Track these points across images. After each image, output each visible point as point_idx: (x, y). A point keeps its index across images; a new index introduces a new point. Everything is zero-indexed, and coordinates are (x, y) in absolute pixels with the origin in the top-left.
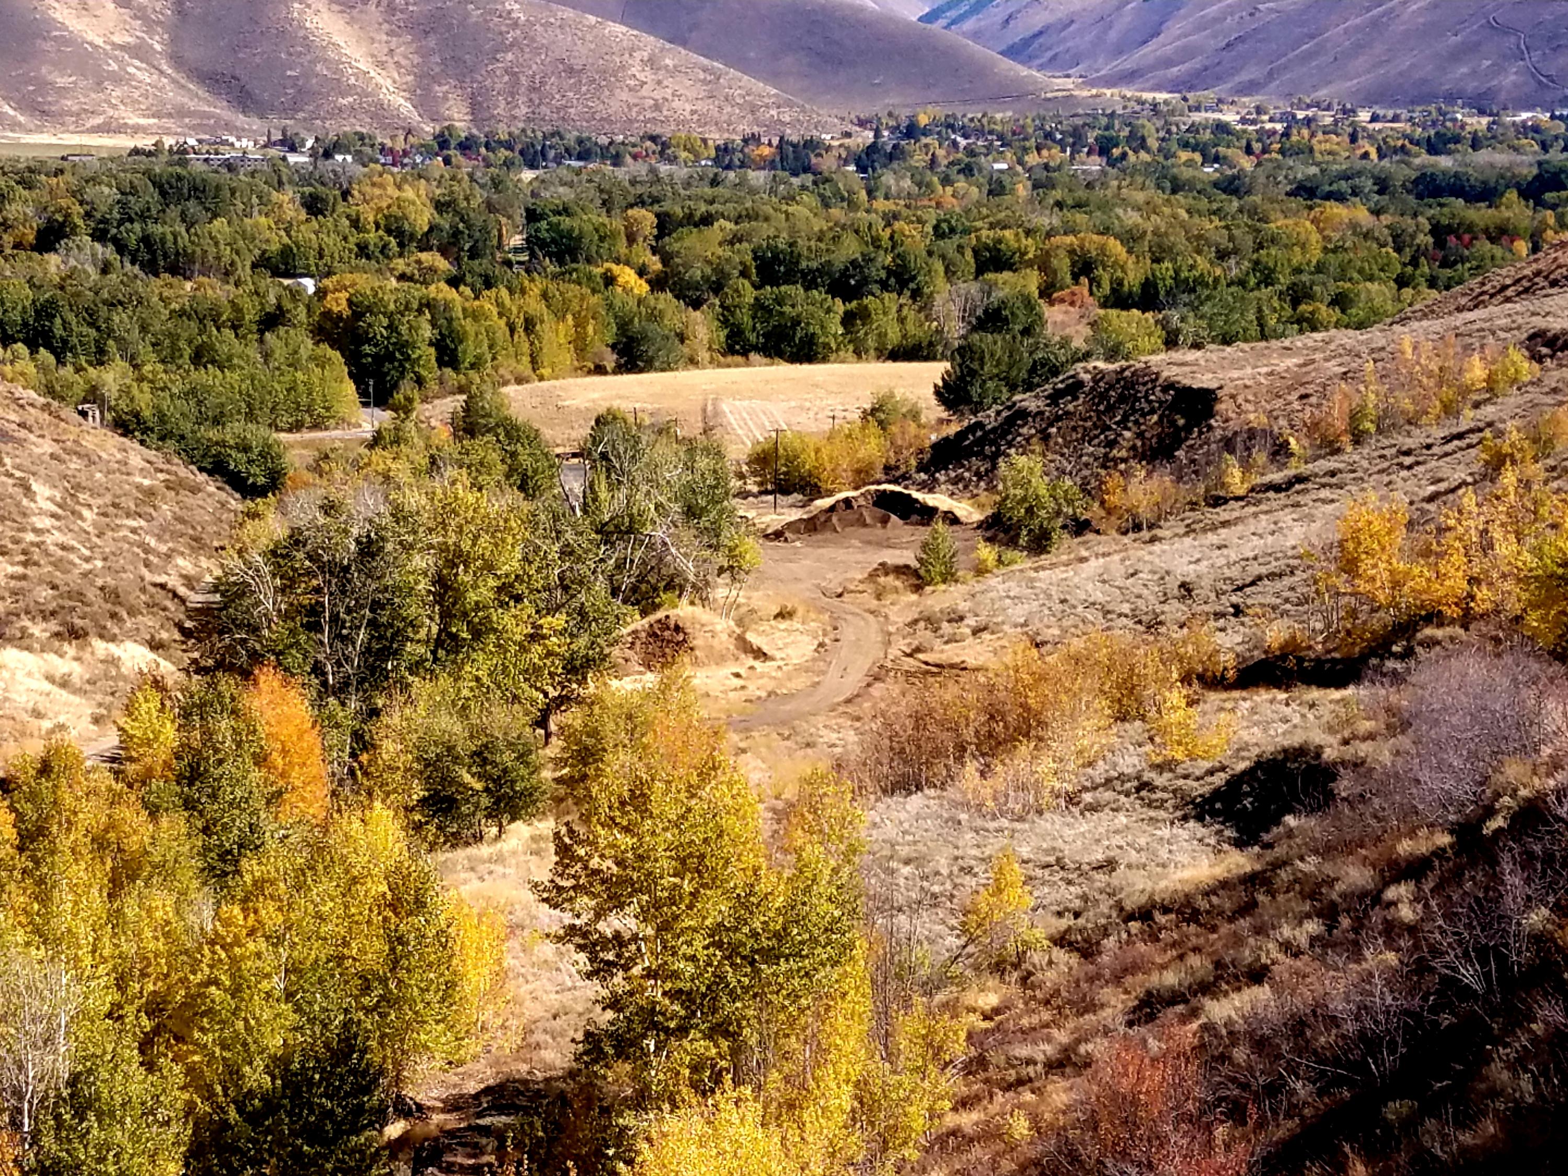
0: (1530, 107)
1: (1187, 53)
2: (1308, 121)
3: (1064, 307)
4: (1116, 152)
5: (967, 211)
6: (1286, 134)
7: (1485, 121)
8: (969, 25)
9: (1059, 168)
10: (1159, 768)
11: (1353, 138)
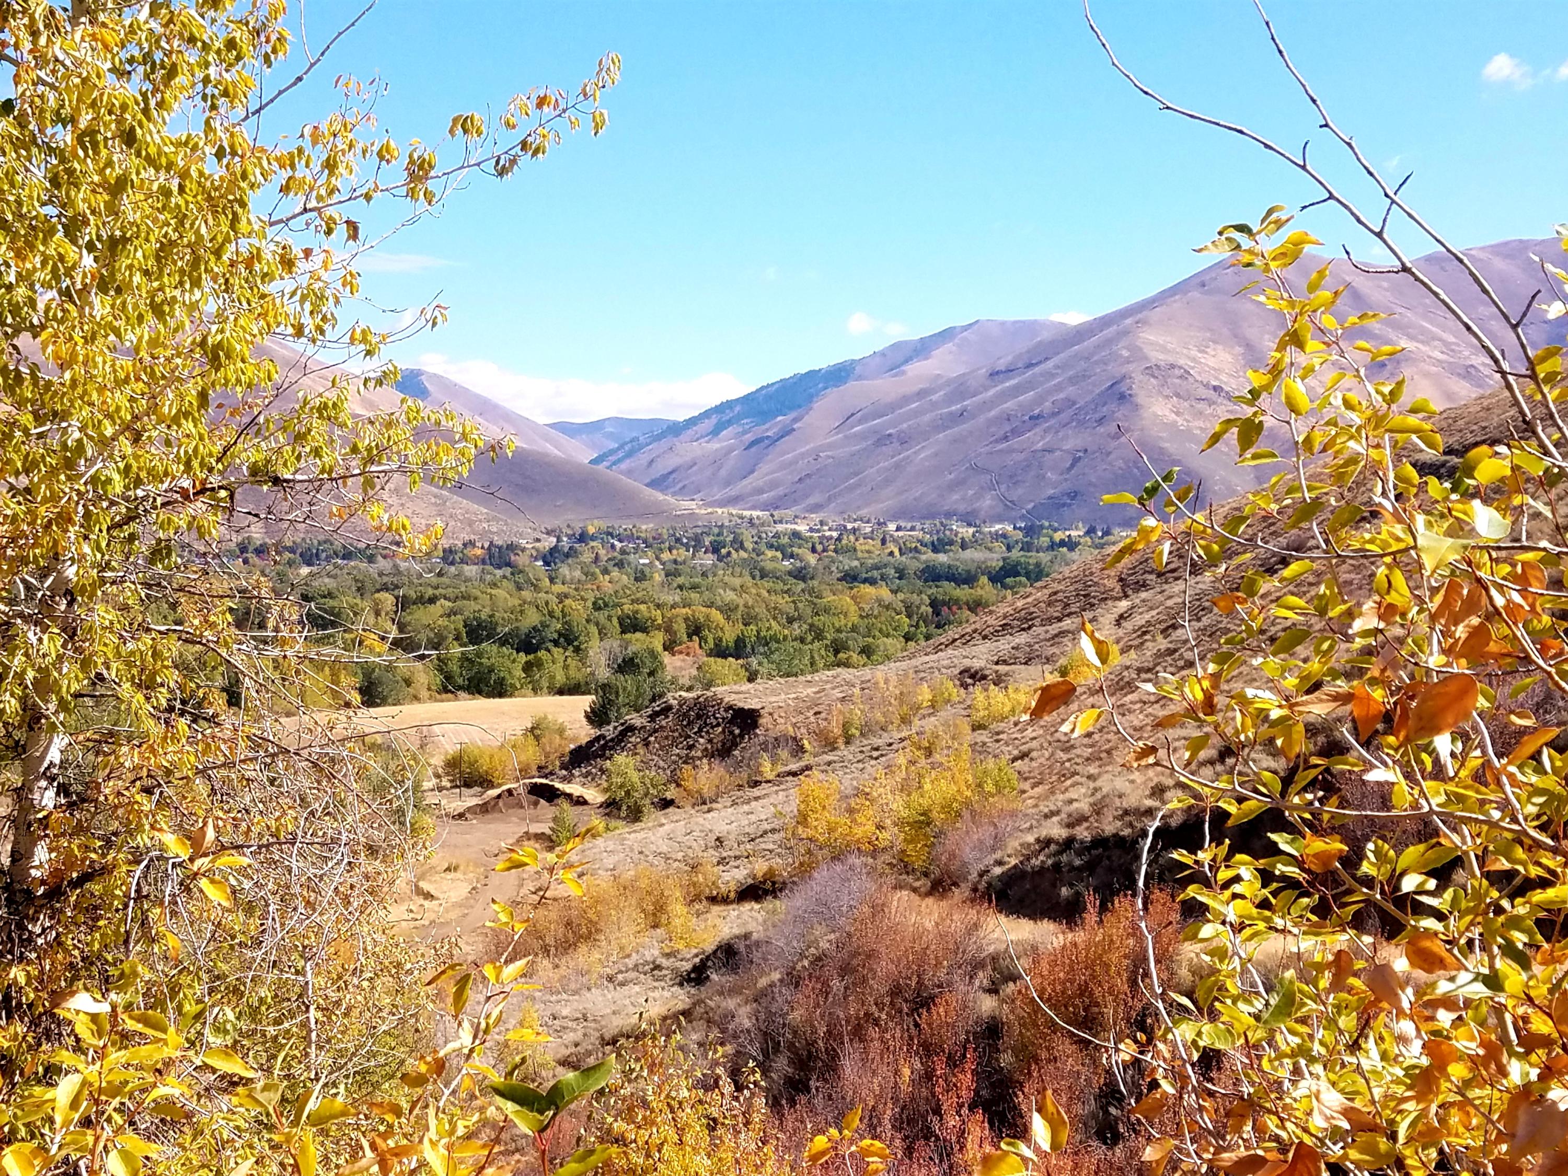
0: (1000, 520)
1: (773, 485)
2: (854, 530)
3: (681, 657)
4: (724, 551)
5: (616, 592)
6: (839, 539)
7: (971, 530)
8: (623, 466)
9: (684, 562)
10: (668, 955)
11: (884, 542)
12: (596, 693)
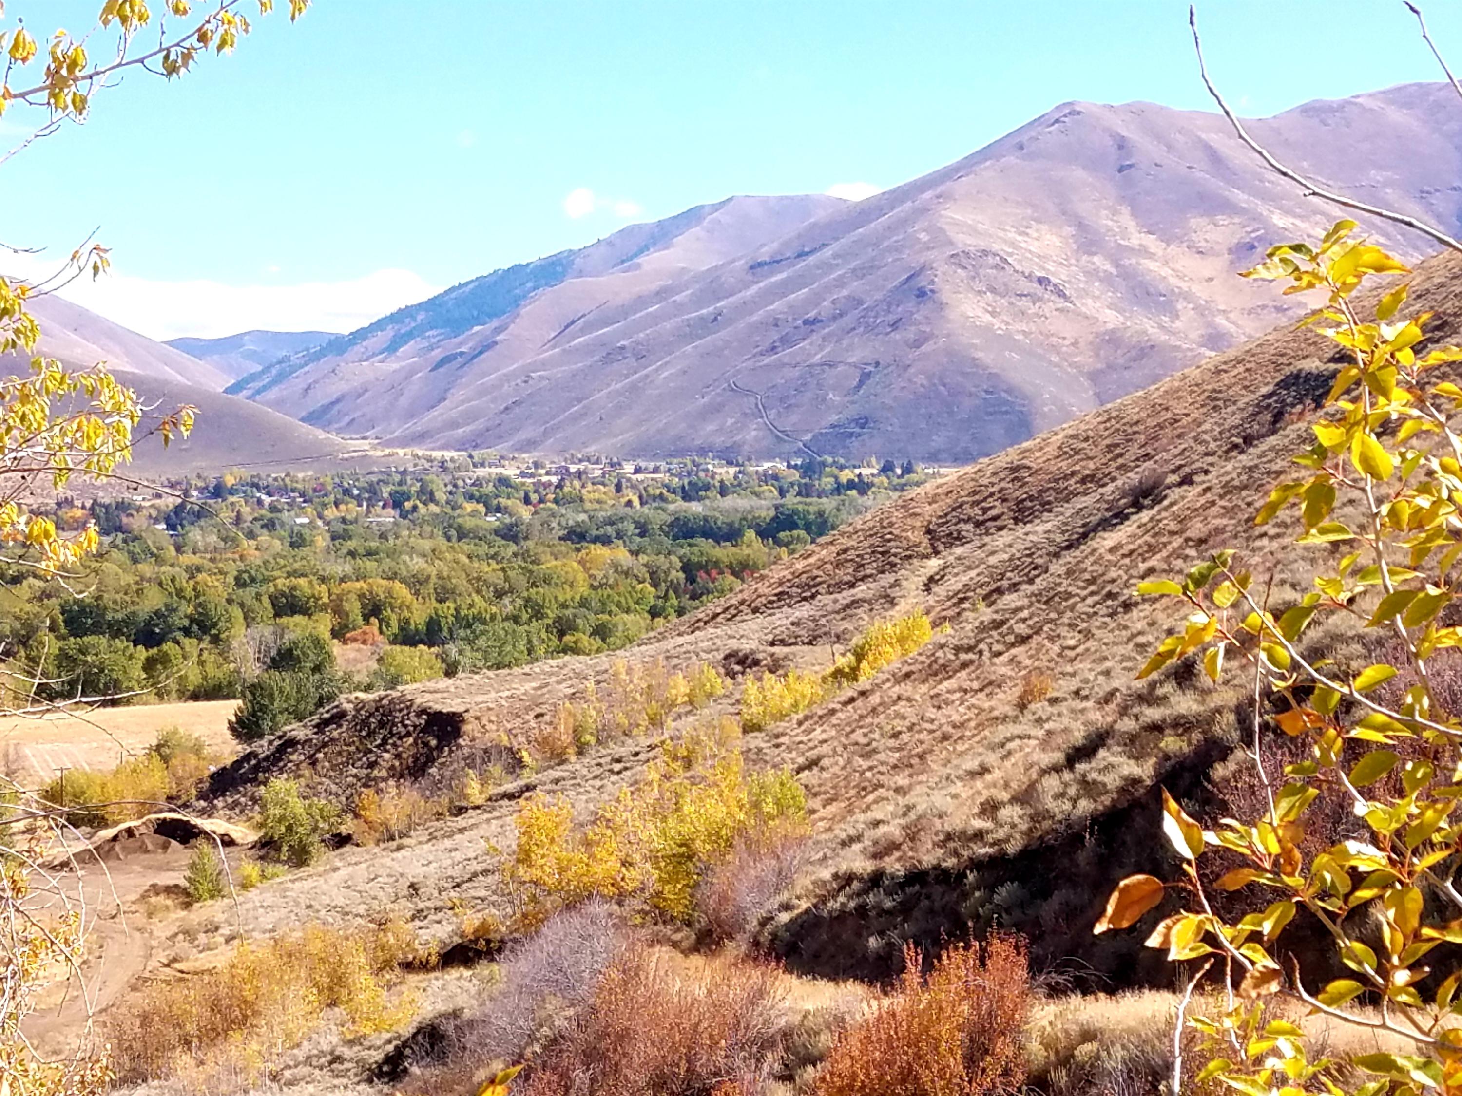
0: (770, 456)
1: (470, 417)
2: (579, 474)
3: (356, 645)
4: (408, 505)
5: (266, 562)
6: (560, 486)
7: (732, 470)
8: (271, 395)
9: (356, 521)
10: (350, 1043)
11: (619, 488)
12: (244, 696)
